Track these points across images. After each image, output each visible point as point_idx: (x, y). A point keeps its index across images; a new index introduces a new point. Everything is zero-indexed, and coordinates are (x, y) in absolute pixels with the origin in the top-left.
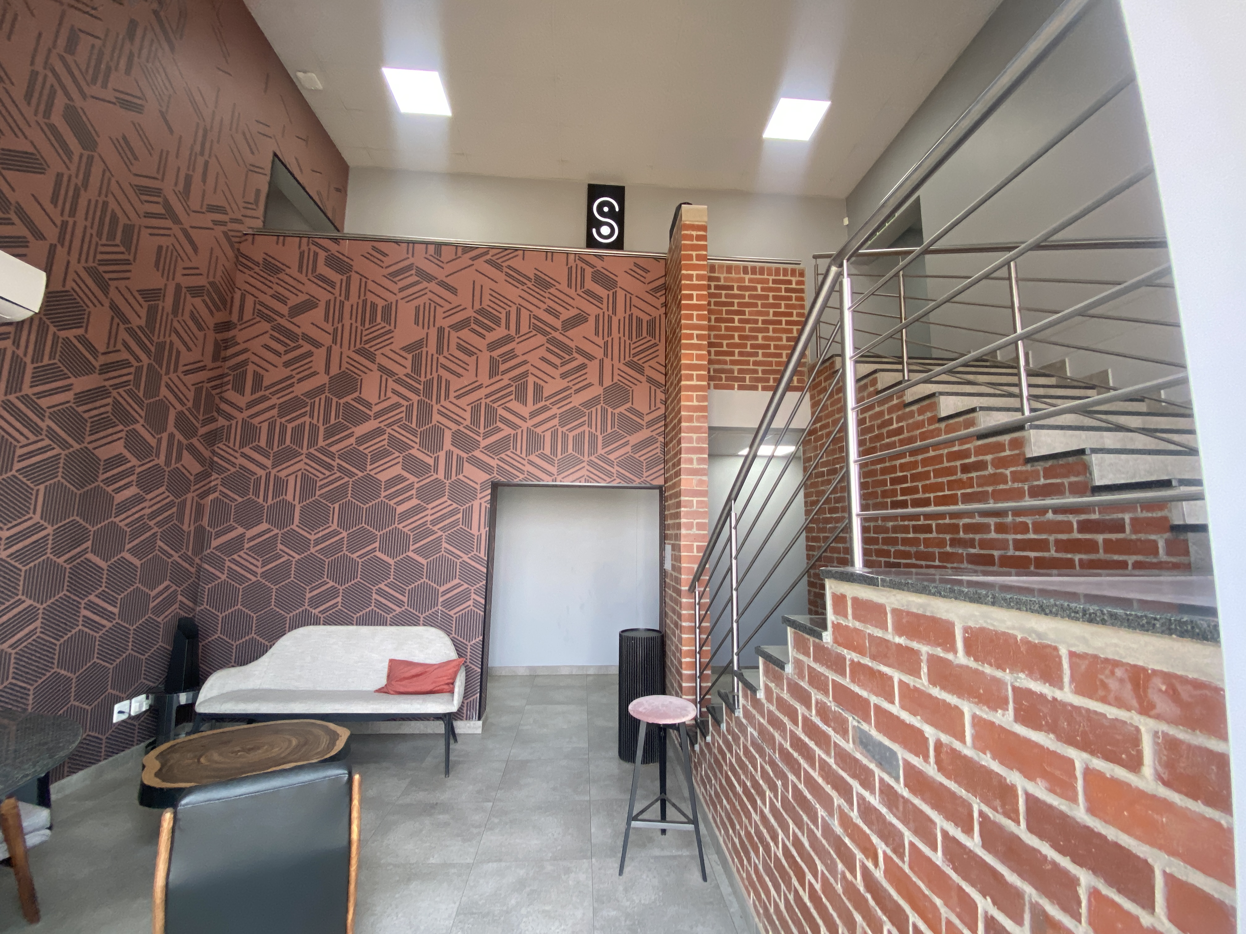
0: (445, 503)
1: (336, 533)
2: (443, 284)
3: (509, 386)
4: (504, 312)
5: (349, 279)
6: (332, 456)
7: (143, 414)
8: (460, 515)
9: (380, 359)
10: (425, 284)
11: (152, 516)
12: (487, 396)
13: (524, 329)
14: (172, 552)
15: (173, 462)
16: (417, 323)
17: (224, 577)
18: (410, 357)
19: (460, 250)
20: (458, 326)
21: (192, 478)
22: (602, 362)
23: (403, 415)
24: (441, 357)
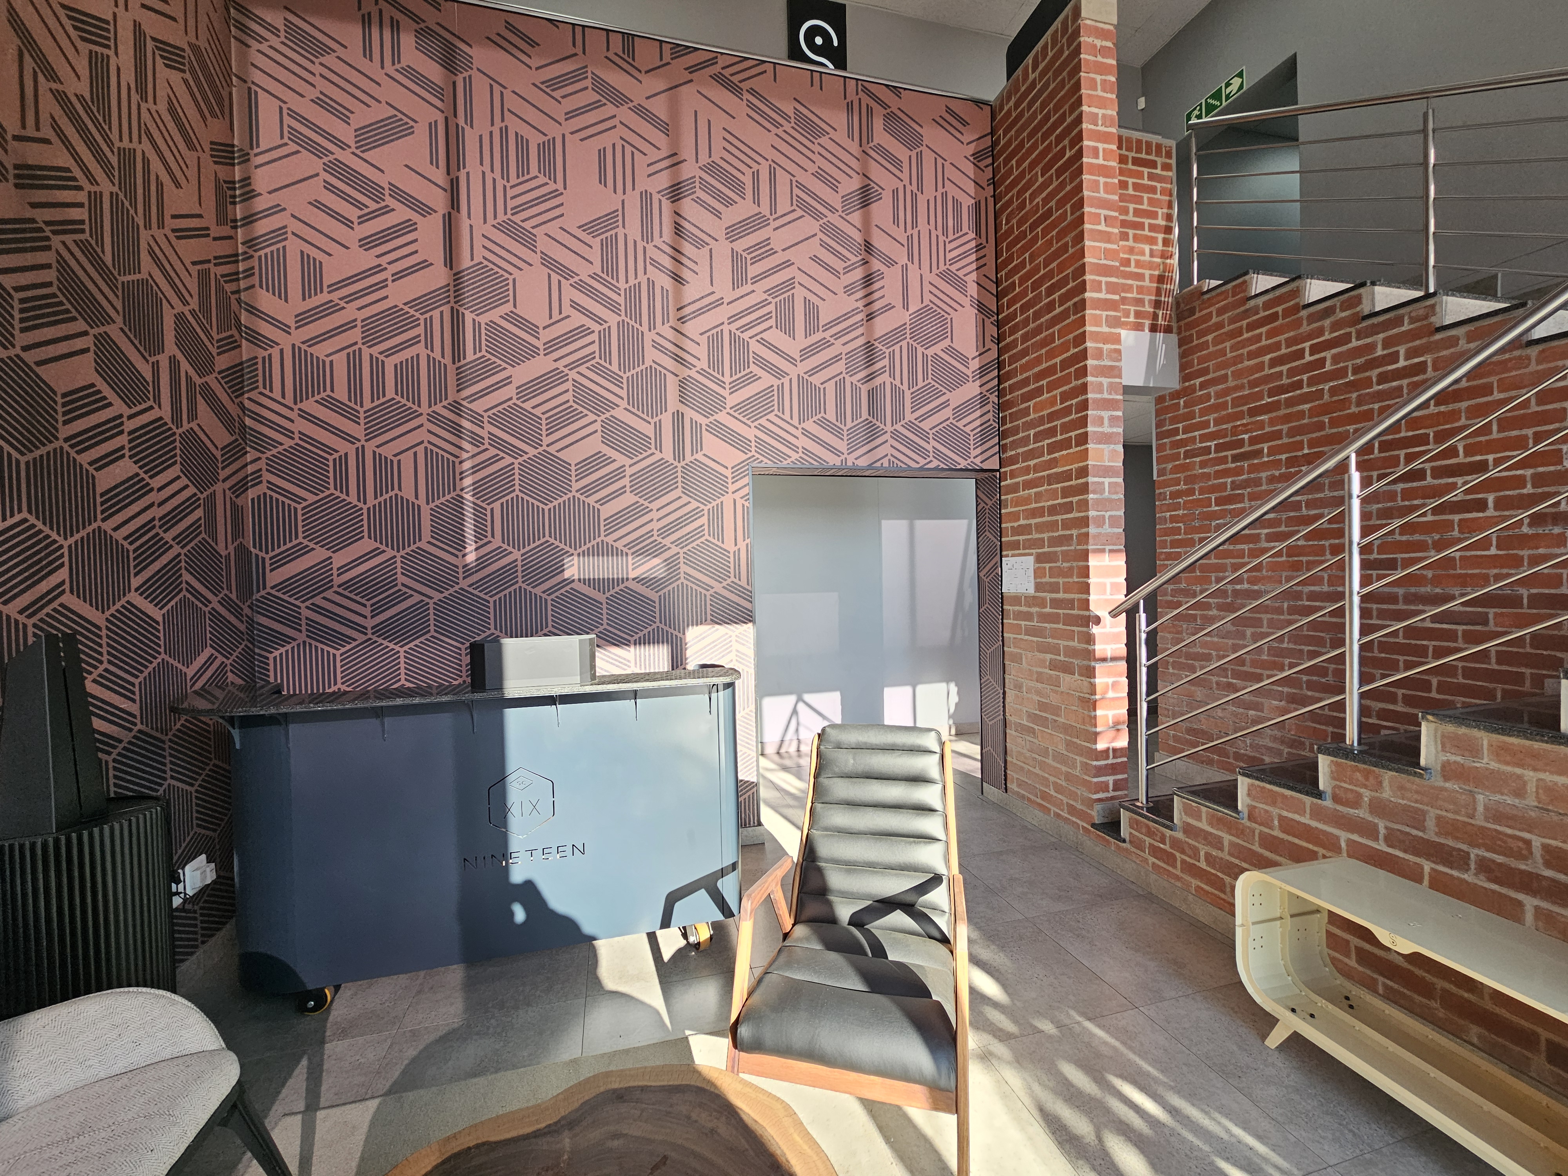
0: (676, 500)
1: (500, 553)
2: (642, 112)
4: (749, 172)
5: (468, 82)
6: (477, 419)
7: (119, 306)
8: (704, 520)
9: (545, 245)
11: (169, 521)
12: (733, 319)
13: (783, 205)
14: (210, 596)
15: (185, 417)
16: (603, 179)
17: (300, 637)
18: (596, 243)
19: (666, 48)
20: (675, 193)
21: (218, 454)
22: (905, 268)
23: (595, 347)
24: (650, 247)
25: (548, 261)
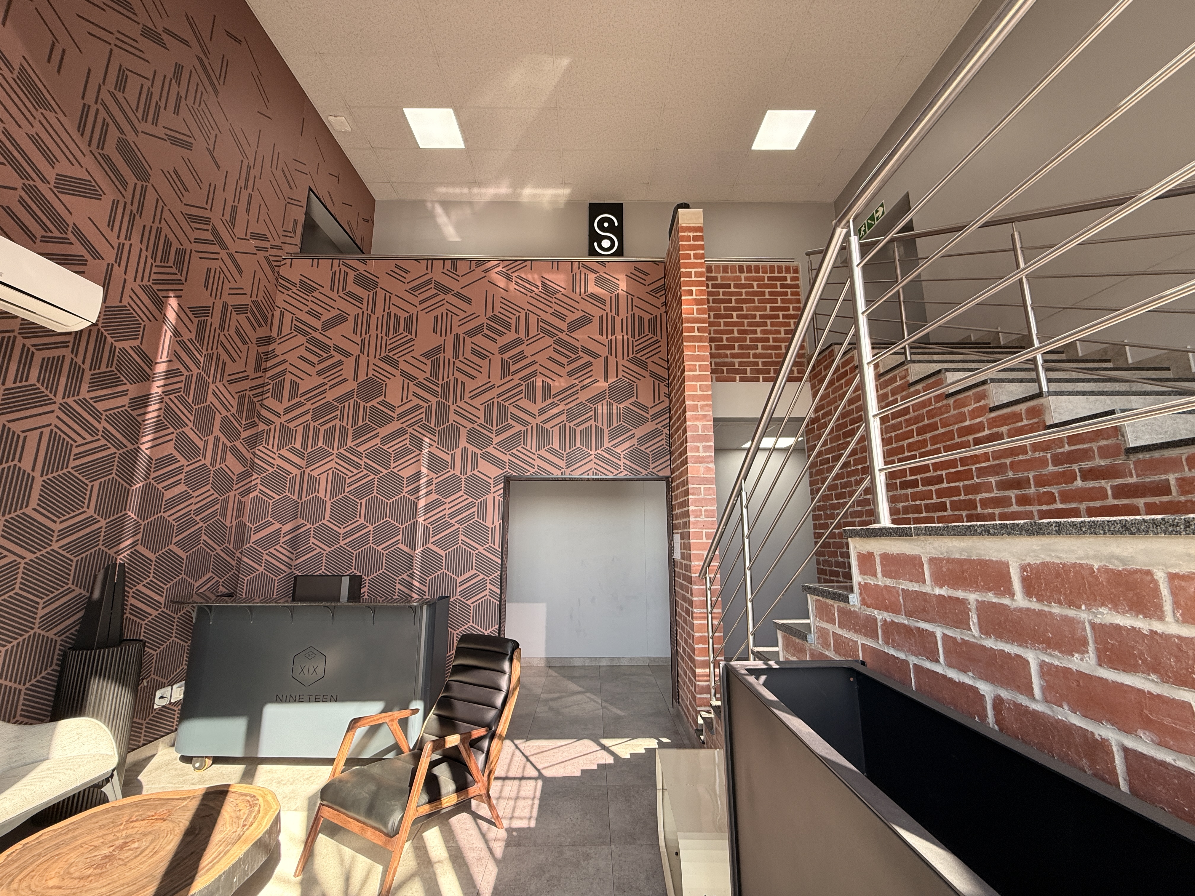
0: (461, 497)
1: (362, 527)
2: (458, 295)
3: (519, 385)
4: (514, 317)
5: (375, 295)
6: (359, 455)
7: (192, 419)
8: (475, 509)
9: (403, 366)
10: (442, 296)
11: (198, 512)
12: (499, 395)
13: (533, 332)
14: (216, 546)
15: (218, 462)
16: (435, 331)
17: (261, 569)
18: (429, 362)
19: (473, 263)
20: (471, 333)
21: (235, 478)
22: (606, 359)
23: (423, 415)
24: (457, 361)
25: (404, 374)
